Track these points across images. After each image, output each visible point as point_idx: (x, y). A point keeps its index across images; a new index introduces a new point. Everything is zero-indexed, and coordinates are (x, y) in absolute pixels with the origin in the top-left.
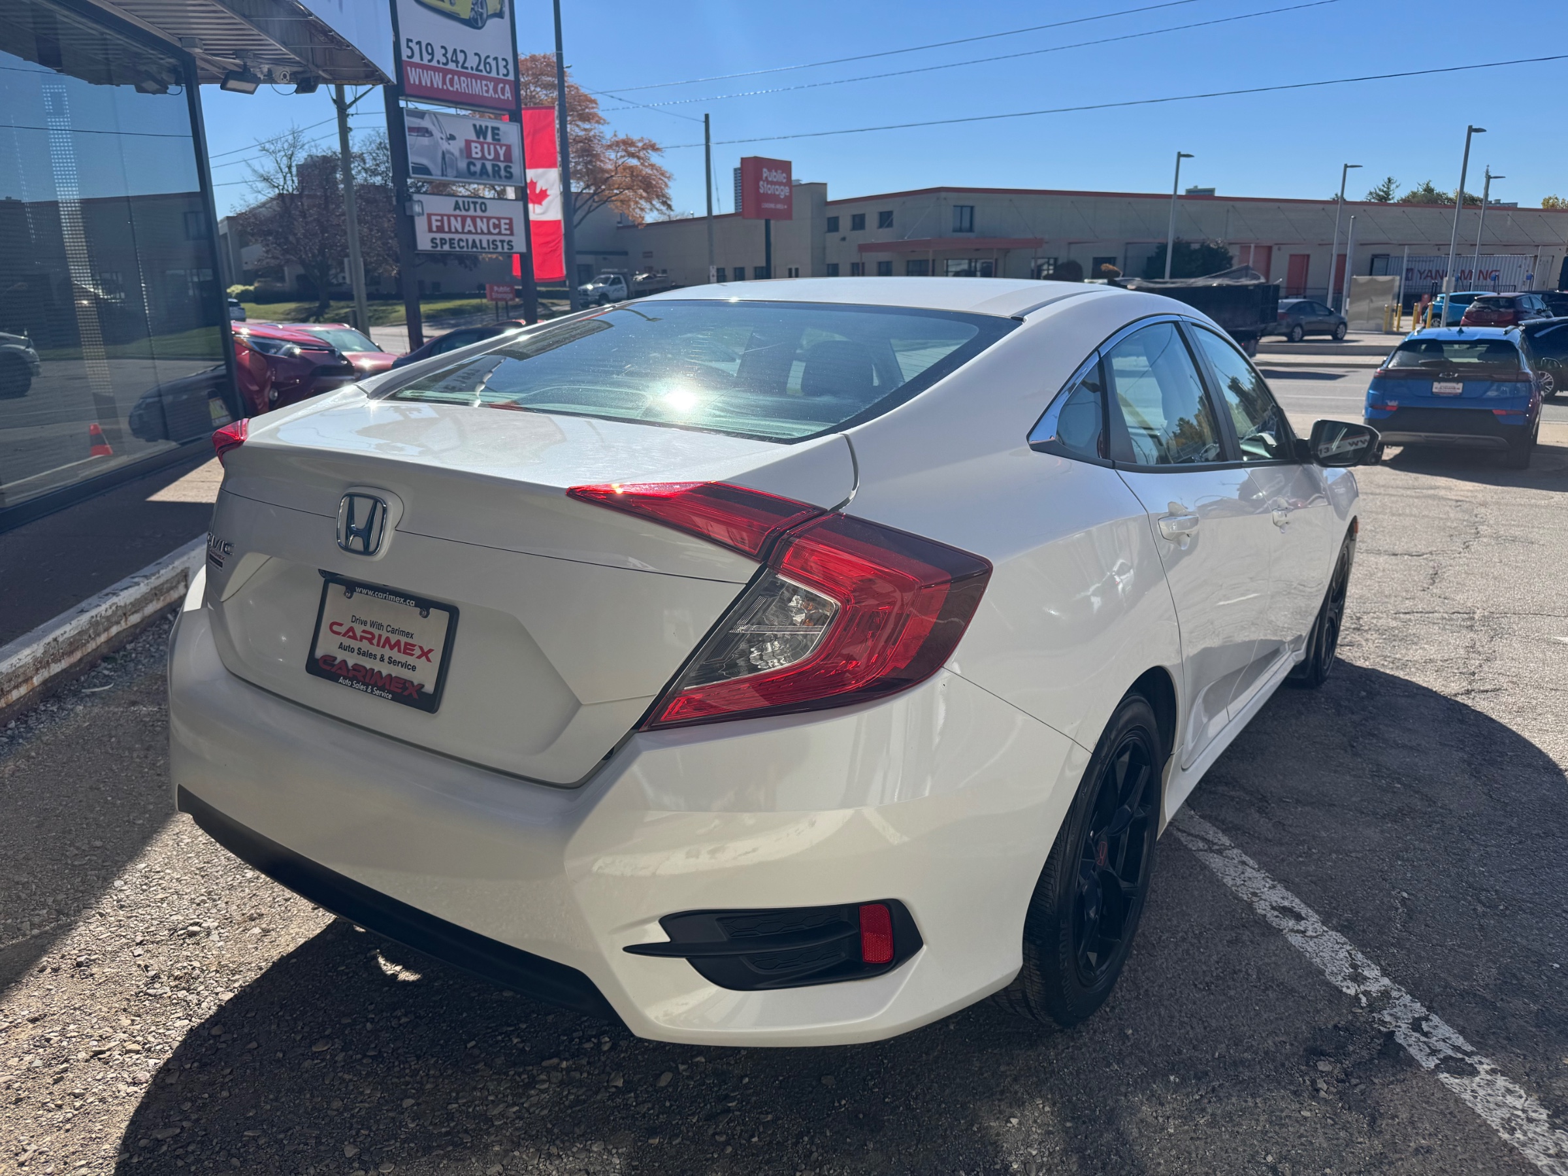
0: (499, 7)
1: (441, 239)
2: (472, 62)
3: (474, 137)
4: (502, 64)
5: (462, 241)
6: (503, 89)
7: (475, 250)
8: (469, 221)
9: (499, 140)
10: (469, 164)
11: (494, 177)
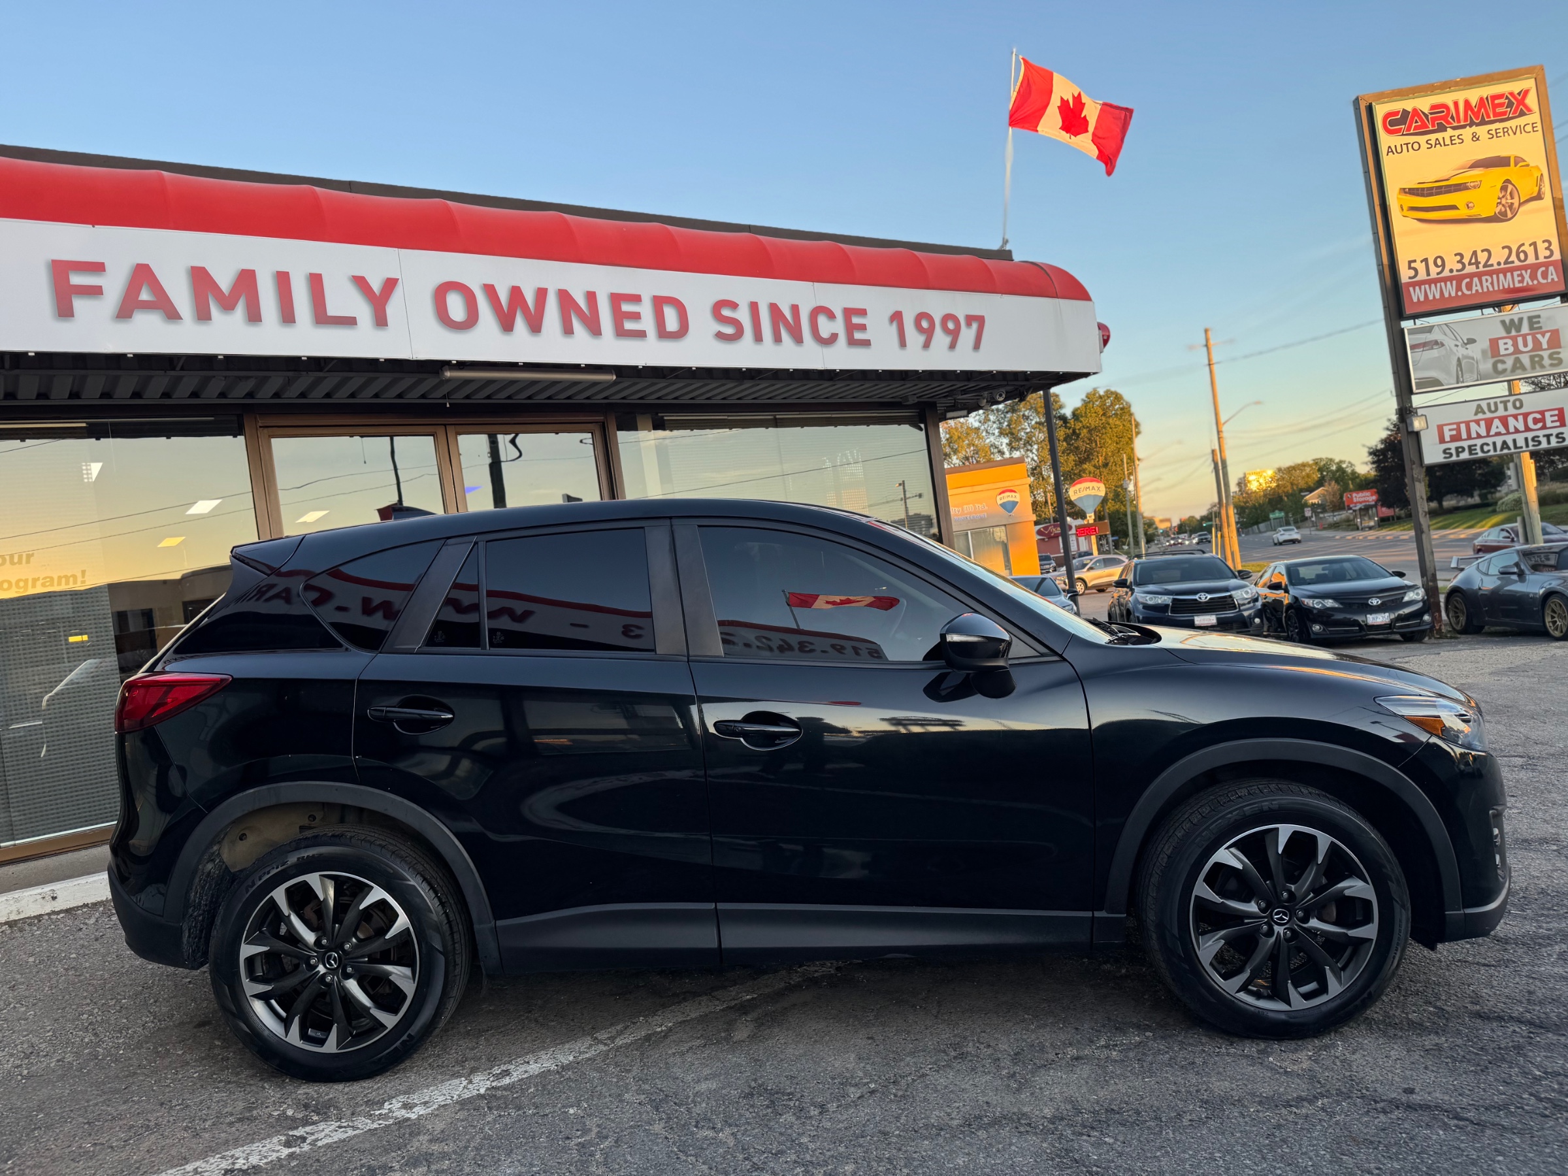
0: (1537, 189)
1: (1457, 449)
2: (1499, 256)
3: (1504, 334)
4: (1541, 247)
5: (1488, 444)
6: (1545, 275)
7: (1506, 451)
8: (1497, 422)
9: (1541, 328)
10: (1495, 365)
11: (1533, 368)
